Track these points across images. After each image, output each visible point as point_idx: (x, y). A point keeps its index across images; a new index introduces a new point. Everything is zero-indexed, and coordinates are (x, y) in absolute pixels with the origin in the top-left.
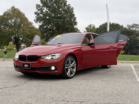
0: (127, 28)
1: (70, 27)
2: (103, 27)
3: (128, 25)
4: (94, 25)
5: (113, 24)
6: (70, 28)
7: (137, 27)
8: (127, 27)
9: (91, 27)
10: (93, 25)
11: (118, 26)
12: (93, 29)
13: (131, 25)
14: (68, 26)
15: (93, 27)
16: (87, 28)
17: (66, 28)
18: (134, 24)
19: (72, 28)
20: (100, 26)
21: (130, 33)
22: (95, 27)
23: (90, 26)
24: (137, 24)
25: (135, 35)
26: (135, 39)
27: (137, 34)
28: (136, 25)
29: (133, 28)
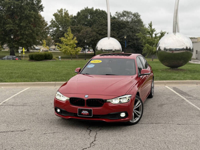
0: (116, 17)
1: (32, 14)
2: (83, 15)
3: (116, 13)
4: (67, 11)
5: (97, 10)
6: (33, 16)
7: (129, 16)
8: (116, 15)
9: (62, 14)
10: (65, 9)
11: (104, 14)
12: (65, 17)
13: (121, 13)
14: (29, 12)
15: (65, 13)
16: (55, 15)
17: (25, 15)
18: (125, 12)
19: (35, 16)
20: (78, 13)
21: (122, 25)
22: (68, 14)
23: (61, 11)
24: (129, 11)
25: (128, 28)
26: (128, 35)
27: (131, 27)
28: (128, 13)
29: (123, 17)
